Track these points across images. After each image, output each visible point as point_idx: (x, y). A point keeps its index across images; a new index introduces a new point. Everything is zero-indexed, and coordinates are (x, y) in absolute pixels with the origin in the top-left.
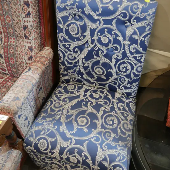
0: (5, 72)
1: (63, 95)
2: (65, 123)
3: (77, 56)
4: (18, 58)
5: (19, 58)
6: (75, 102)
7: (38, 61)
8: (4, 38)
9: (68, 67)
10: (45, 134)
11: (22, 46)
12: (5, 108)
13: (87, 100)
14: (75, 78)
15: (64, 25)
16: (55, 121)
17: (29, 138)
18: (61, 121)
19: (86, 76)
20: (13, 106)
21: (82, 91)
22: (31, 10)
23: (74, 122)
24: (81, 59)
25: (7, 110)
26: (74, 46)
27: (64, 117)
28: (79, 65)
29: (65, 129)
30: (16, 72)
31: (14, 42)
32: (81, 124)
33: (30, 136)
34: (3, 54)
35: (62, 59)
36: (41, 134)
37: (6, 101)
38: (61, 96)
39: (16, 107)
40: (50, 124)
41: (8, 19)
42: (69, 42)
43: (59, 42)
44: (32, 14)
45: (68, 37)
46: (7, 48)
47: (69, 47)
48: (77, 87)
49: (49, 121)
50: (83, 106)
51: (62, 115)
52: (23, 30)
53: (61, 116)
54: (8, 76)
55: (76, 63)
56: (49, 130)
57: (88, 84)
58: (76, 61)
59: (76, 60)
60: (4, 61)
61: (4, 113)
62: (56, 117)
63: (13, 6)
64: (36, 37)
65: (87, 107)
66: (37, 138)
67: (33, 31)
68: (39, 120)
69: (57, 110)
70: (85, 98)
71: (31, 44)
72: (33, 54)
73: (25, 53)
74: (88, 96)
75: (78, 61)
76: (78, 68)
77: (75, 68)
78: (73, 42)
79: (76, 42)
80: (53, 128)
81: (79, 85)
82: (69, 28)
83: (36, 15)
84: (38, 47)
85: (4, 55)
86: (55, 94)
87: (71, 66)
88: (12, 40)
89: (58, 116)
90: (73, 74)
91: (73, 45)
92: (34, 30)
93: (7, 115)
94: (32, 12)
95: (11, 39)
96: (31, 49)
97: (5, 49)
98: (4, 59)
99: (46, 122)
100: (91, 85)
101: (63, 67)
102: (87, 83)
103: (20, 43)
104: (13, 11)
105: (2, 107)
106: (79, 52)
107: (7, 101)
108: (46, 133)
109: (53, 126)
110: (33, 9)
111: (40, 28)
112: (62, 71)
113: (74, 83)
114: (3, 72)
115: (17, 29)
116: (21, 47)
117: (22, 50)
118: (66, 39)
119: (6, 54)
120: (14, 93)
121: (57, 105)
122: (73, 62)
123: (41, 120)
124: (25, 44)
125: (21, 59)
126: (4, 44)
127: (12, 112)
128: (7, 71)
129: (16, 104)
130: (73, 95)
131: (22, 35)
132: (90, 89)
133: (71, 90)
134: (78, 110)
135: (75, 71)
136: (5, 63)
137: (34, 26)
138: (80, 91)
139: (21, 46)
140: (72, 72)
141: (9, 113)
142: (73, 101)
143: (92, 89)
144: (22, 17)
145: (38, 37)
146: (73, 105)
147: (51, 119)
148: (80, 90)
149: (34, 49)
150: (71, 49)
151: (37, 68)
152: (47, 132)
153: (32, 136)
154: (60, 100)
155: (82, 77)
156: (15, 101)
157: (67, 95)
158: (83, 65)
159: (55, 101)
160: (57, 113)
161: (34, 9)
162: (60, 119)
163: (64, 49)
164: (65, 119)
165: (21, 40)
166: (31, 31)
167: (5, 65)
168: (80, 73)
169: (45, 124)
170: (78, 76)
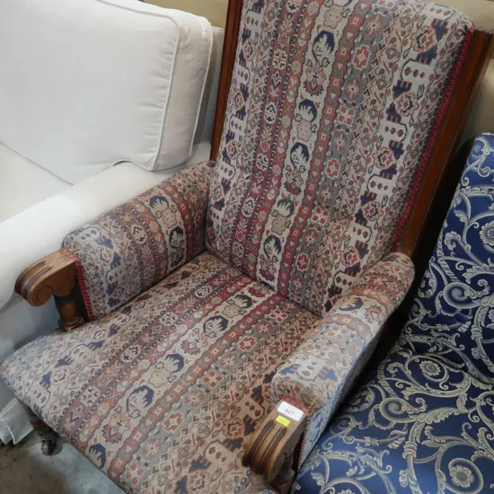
0: (268, 282)
1: (409, 386)
2: (415, 466)
3: (477, 298)
4: (320, 261)
5: (323, 261)
6: (442, 414)
7: (380, 288)
8: (299, 205)
9: (438, 315)
10: (359, 479)
11: (341, 235)
12: (302, 389)
13: (475, 420)
14: (446, 348)
15: (472, 217)
16: (388, 452)
17: (312, 474)
18: (404, 456)
19: (480, 351)
20: (319, 390)
21: (461, 390)
22: (400, 163)
23: (438, 471)
24: (483, 307)
25: (303, 396)
26: (479, 273)
27: (412, 448)
28: (472, 321)
29: (412, 482)
30: (299, 290)
31: (323, 221)
32: (458, 481)
33: (316, 470)
34: (285, 240)
35: (431, 292)
36: (348, 473)
37: (303, 372)
38: (406, 386)
39: (326, 395)
40: (373, 456)
41: (333, 168)
42: (469, 259)
43: (439, 252)
44: (398, 173)
45: (470, 247)
46: (301, 230)
47: (464, 271)
48: (446, 372)
49: (371, 447)
50: (464, 434)
51: (407, 440)
52: (360, 201)
53: (404, 444)
54: (272, 293)
55: (466, 312)
56: (369, 470)
57: (477, 373)
58: (468, 310)
59: (470, 307)
60: (280, 257)
61: (295, 400)
62: (392, 442)
63: (360, 146)
64: (386, 224)
65: (476, 439)
66: (336, 482)
67: (384, 209)
68: (344, 435)
69: (394, 422)
70: (471, 411)
71: (368, 238)
72: (364, 262)
73: (343, 254)
74: (478, 408)
75: (475, 310)
76: (467, 325)
77: (458, 324)
78: (480, 263)
79: (488, 264)
80: (380, 469)
81: (452, 370)
82: (483, 227)
83: (407, 177)
84: (380, 249)
85: (288, 243)
86: (387, 374)
87: (450, 315)
88: (320, 216)
89: (397, 439)
90: (445, 337)
91: (478, 269)
92: (387, 209)
93: (301, 409)
94: (402, 170)
95: (318, 211)
96: (362, 249)
97: (296, 231)
98: (282, 252)
99: (363, 445)
100: (485, 379)
101: (423, 312)
102: (473, 370)
103: (338, 228)
104: (352, 155)
105: (294, 385)
106: (486, 291)
107: (306, 373)
108: (362, 476)
109: (381, 464)
110: (406, 163)
111: (403, 207)
112: (417, 321)
113: (437, 358)
114: (264, 279)
115: (346, 196)
116: (336, 237)
117: (337, 245)
118: (463, 251)
119: (292, 244)
120: (323, 357)
121: (393, 408)
122: (459, 308)
123: (349, 435)
124: (350, 232)
125: (325, 265)
126: (296, 219)
127: (314, 405)
128: (276, 280)
129: (327, 387)
130: (435, 393)
131: (350, 212)
132: (484, 391)
133: (432, 377)
134: (450, 440)
135: (454, 331)
136: (279, 262)
137: (391, 200)
138: (455, 388)
139: (338, 234)
140: (443, 332)
141: (307, 405)
142: (437, 411)
143: (488, 390)
144: (369, 173)
145: (389, 225)
146: (439, 421)
147: (376, 442)
148: (454, 385)
149: (370, 252)
150: (468, 276)
151: (378, 305)
152: (365, 474)
153: (321, 470)
154: (402, 396)
155: (468, 352)
156: (325, 378)
157: (421, 389)
158: (486, 325)
159: (388, 395)
160: (392, 429)
161: (409, 163)
162: (401, 449)
163: (446, 272)
164: (415, 456)
165: (343, 221)
166: (380, 209)
167: (277, 266)
168: (466, 339)
169: (360, 450)
170: (458, 346)
